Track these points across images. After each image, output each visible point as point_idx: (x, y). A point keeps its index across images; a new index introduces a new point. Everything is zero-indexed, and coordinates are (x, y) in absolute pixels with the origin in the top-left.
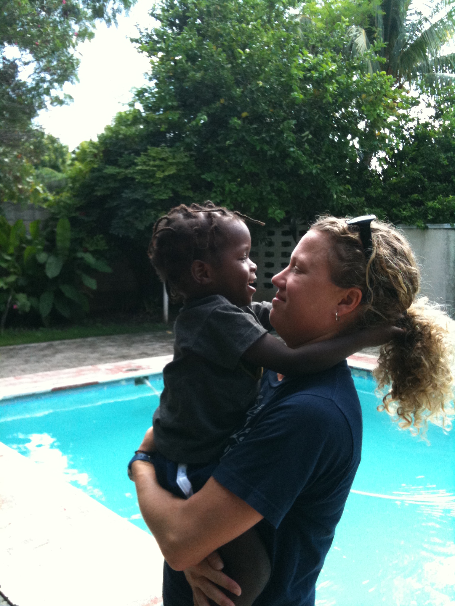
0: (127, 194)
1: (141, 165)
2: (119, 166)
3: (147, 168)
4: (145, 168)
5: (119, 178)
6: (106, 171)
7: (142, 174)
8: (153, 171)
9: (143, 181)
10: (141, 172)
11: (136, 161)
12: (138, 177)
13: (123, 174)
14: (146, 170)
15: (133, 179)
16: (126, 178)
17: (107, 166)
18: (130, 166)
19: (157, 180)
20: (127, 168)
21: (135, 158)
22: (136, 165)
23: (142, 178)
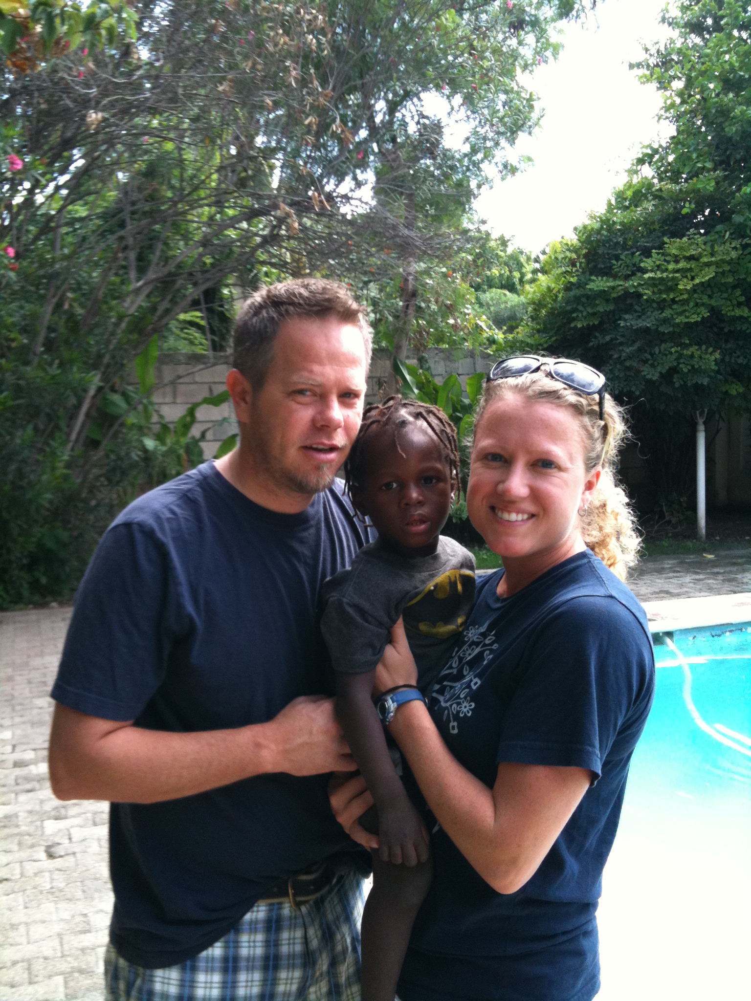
0: (628, 321)
1: (652, 271)
2: (615, 277)
3: (665, 275)
4: (659, 275)
5: (614, 295)
6: (591, 286)
7: (655, 285)
8: (673, 279)
9: (655, 297)
10: (653, 283)
11: (642, 265)
12: (647, 293)
13: (620, 288)
14: (662, 279)
15: (639, 295)
16: (627, 294)
17: (593, 278)
18: (633, 274)
19: (681, 294)
20: (627, 278)
21: (641, 261)
22: (644, 271)
23: (653, 293)
